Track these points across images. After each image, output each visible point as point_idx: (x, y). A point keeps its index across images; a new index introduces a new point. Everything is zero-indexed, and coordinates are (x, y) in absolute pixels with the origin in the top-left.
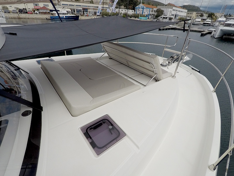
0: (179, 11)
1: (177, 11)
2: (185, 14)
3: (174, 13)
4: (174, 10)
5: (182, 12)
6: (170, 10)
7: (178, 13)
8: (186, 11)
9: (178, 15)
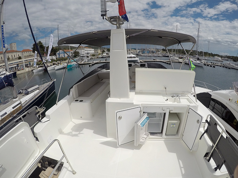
0: (89, 50)
1: (87, 50)
2: (94, 52)
3: (86, 52)
4: (85, 50)
5: (91, 50)
6: (83, 50)
7: (89, 52)
8: (94, 49)
9: (89, 53)
